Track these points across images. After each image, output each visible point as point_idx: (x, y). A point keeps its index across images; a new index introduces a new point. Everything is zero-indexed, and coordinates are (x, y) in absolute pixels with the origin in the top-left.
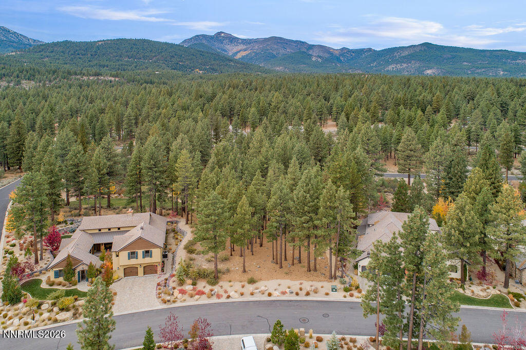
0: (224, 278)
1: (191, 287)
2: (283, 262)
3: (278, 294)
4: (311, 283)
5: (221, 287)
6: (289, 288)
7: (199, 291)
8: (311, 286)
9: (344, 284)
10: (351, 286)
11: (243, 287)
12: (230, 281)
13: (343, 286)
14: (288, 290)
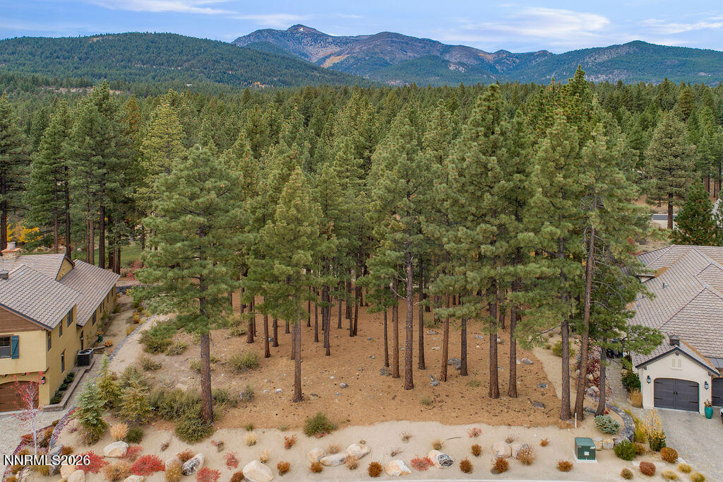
0: (234, 417)
1: (122, 447)
2: (417, 373)
3: (403, 468)
4: (504, 431)
5: (220, 445)
6: (438, 447)
7: (145, 461)
8: (510, 441)
9: (611, 433)
10: (634, 438)
11: (289, 444)
12: (250, 428)
13: (609, 440)
14: (434, 455)
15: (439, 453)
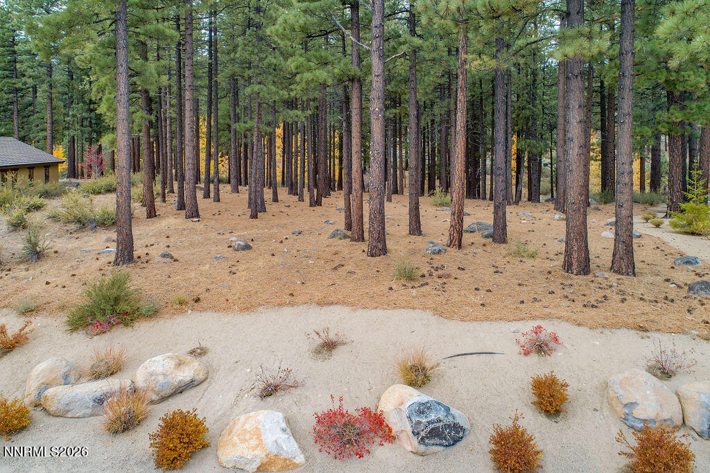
6: (418, 375)
15: (415, 396)
